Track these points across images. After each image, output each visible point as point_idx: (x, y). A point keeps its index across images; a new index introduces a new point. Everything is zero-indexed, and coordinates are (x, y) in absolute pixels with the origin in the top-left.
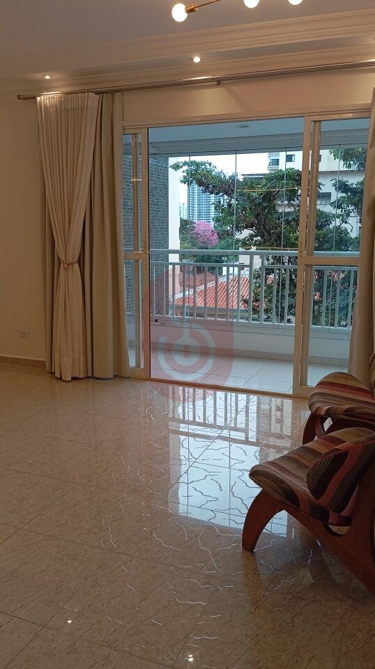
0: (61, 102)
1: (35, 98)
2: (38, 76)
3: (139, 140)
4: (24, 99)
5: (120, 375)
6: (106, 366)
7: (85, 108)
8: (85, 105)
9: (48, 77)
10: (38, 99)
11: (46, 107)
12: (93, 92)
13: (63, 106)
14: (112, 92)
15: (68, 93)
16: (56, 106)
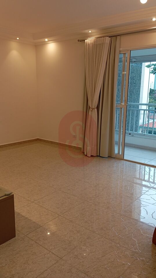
0: (94, 42)
1: (85, 40)
2: (86, 31)
3: (127, 56)
4: (81, 41)
5: (111, 156)
6: (105, 152)
7: (104, 43)
8: (104, 42)
9: (90, 32)
10: (86, 41)
11: (88, 44)
12: (108, 36)
13: (95, 44)
14: (116, 36)
15: (97, 38)
16: (93, 43)
